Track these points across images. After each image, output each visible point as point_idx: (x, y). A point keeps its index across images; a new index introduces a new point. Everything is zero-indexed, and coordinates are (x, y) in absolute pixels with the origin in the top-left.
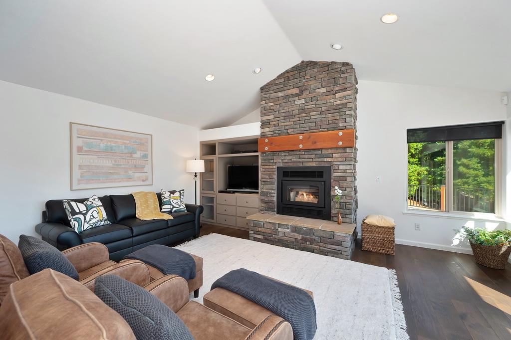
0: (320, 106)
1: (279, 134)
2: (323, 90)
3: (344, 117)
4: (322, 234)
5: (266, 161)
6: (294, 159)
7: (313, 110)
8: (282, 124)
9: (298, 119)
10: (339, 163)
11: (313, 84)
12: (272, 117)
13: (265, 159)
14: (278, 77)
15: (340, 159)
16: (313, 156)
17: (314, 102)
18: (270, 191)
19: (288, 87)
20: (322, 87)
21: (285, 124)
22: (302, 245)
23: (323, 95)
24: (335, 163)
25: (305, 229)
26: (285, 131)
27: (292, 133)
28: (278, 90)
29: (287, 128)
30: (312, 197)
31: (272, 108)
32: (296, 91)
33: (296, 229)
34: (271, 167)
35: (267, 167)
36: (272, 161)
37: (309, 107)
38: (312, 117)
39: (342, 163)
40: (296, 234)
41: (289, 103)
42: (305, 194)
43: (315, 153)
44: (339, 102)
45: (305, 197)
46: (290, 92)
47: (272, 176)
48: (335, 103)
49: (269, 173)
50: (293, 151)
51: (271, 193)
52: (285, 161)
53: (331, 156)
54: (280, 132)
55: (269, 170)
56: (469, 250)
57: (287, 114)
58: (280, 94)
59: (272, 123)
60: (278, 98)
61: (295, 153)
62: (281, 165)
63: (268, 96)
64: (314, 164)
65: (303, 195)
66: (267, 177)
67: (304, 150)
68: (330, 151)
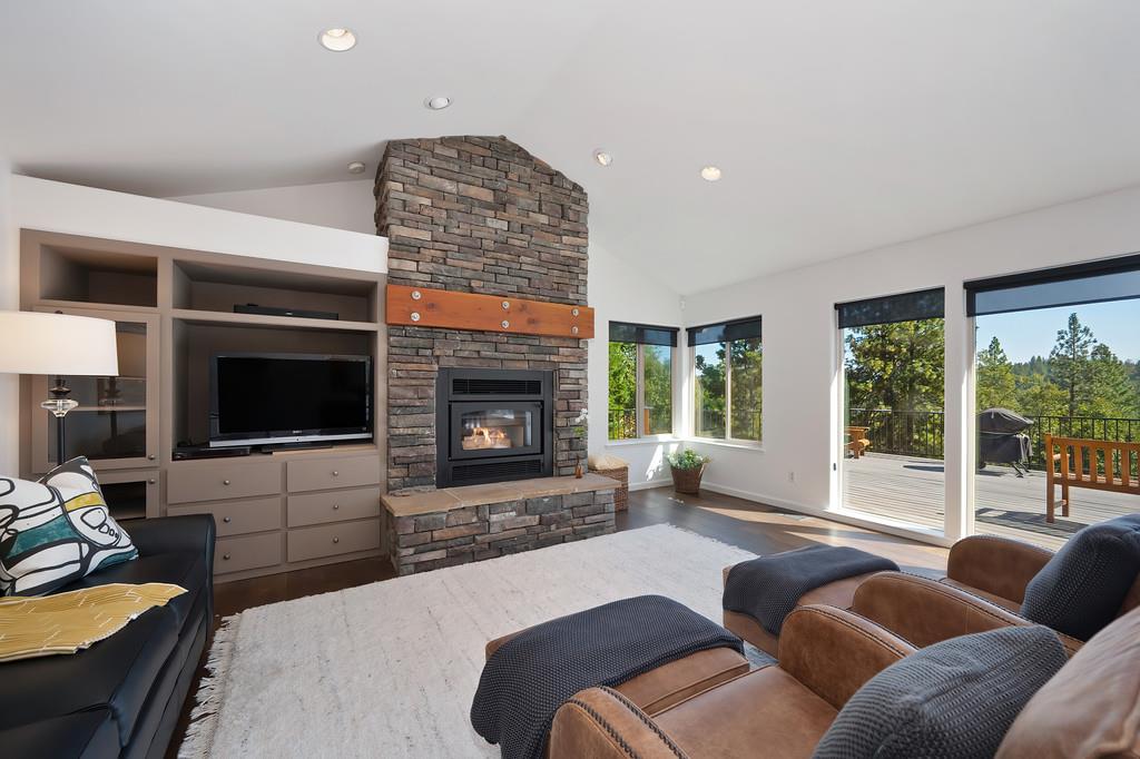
0: (539, 248)
1: (445, 284)
2: (543, 219)
3: (576, 283)
4: (576, 501)
5: (408, 351)
6: (487, 352)
7: (525, 251)
8: (456, 263)
9: (493, 262)
10: (569, 366)
11: (524, 199)
12: (426, 236)
13: (405, 343)
14: (442, 139)
15: (572, 359)
16: (525, 348)
17: (527, 237)
18: (420, 431)
19: (471, 179)
20: (540, 211)
21: (465, 264)
22: (542, 536)
23: (541, 227)
24: (562, 366)
25: (546, 500)
26: (465, 283)
27: (482, 290)
28: (445, 173)
29: (468, 274)
30: (502, 435)
31: (426, 212)
32: (487, 196)
33: (526, 507)
34: (424, 367)
35: (414, 366)
36: (428, 352)
37: (517, 243)
38: (524, 267)
39: (574, 366)
40: (528, 517)
41: (473, 217)
42: (486, 432)
43: (530, 342)
44: (568, 253)
45: (486, 438)
46: (473, 191)
47: (425, 392)
48: (562, 253)
49: (414, 382)
50: (483, 332)
51: (422, 436)
52: (461, 354)
53: (556, 351)
54: (450, 280)
55: (421, 375)
56: (670, 480)
57: (468, 242)
58: (449, 186)
59: (426, 252)
60: (441, 194)
61: (489, 338)
62: (453, 363)
63: (414, 174)
64: (525, 366)
65: (482, 434)
66: (410, 394)
67: (509, 334)
68: (554, 342)
